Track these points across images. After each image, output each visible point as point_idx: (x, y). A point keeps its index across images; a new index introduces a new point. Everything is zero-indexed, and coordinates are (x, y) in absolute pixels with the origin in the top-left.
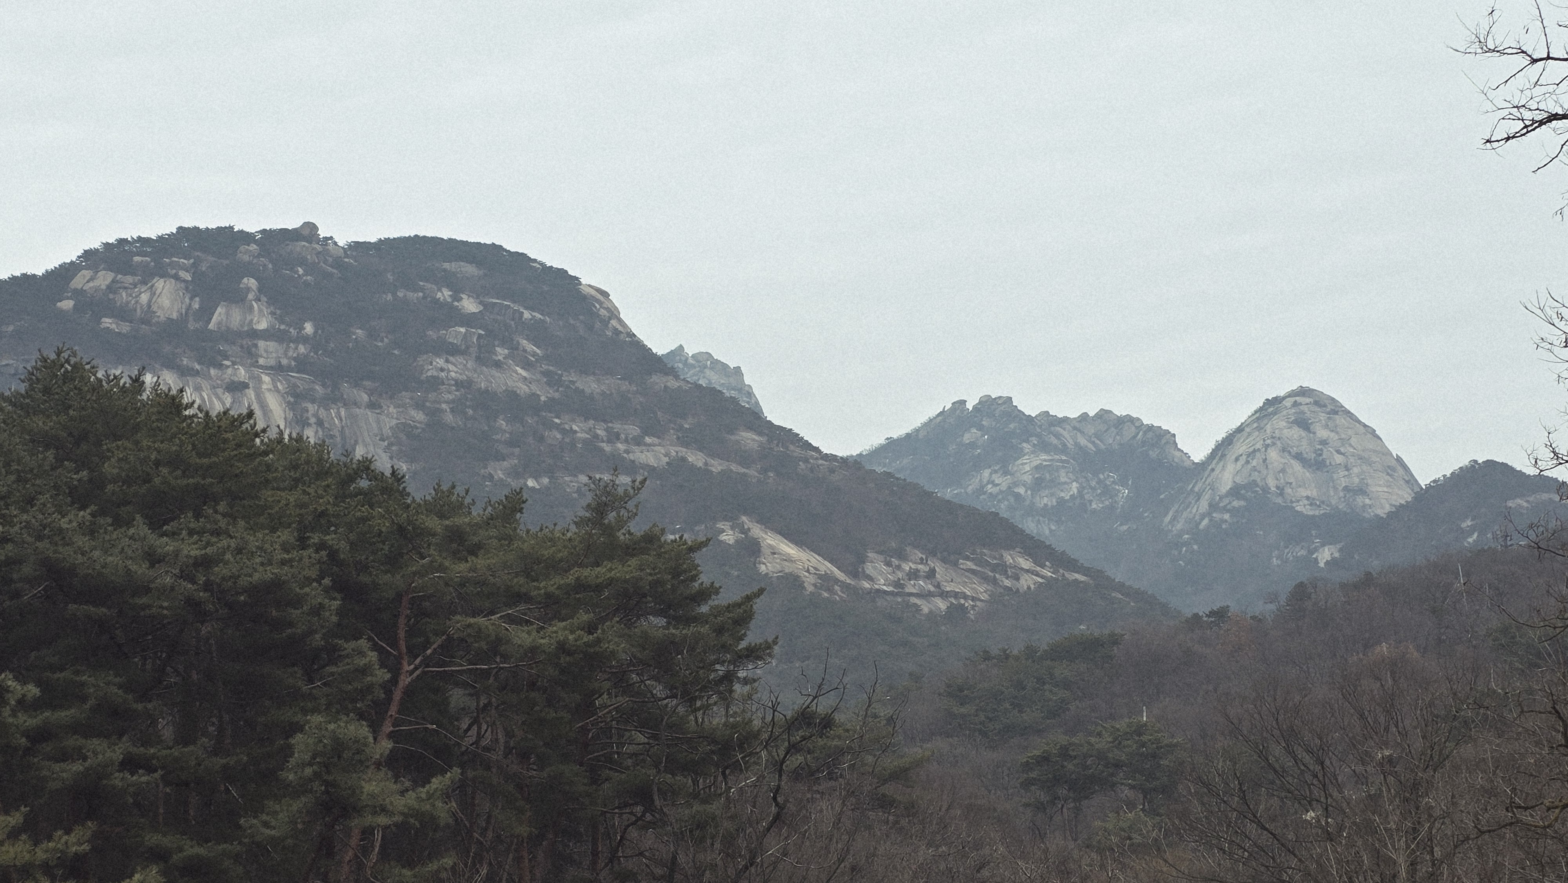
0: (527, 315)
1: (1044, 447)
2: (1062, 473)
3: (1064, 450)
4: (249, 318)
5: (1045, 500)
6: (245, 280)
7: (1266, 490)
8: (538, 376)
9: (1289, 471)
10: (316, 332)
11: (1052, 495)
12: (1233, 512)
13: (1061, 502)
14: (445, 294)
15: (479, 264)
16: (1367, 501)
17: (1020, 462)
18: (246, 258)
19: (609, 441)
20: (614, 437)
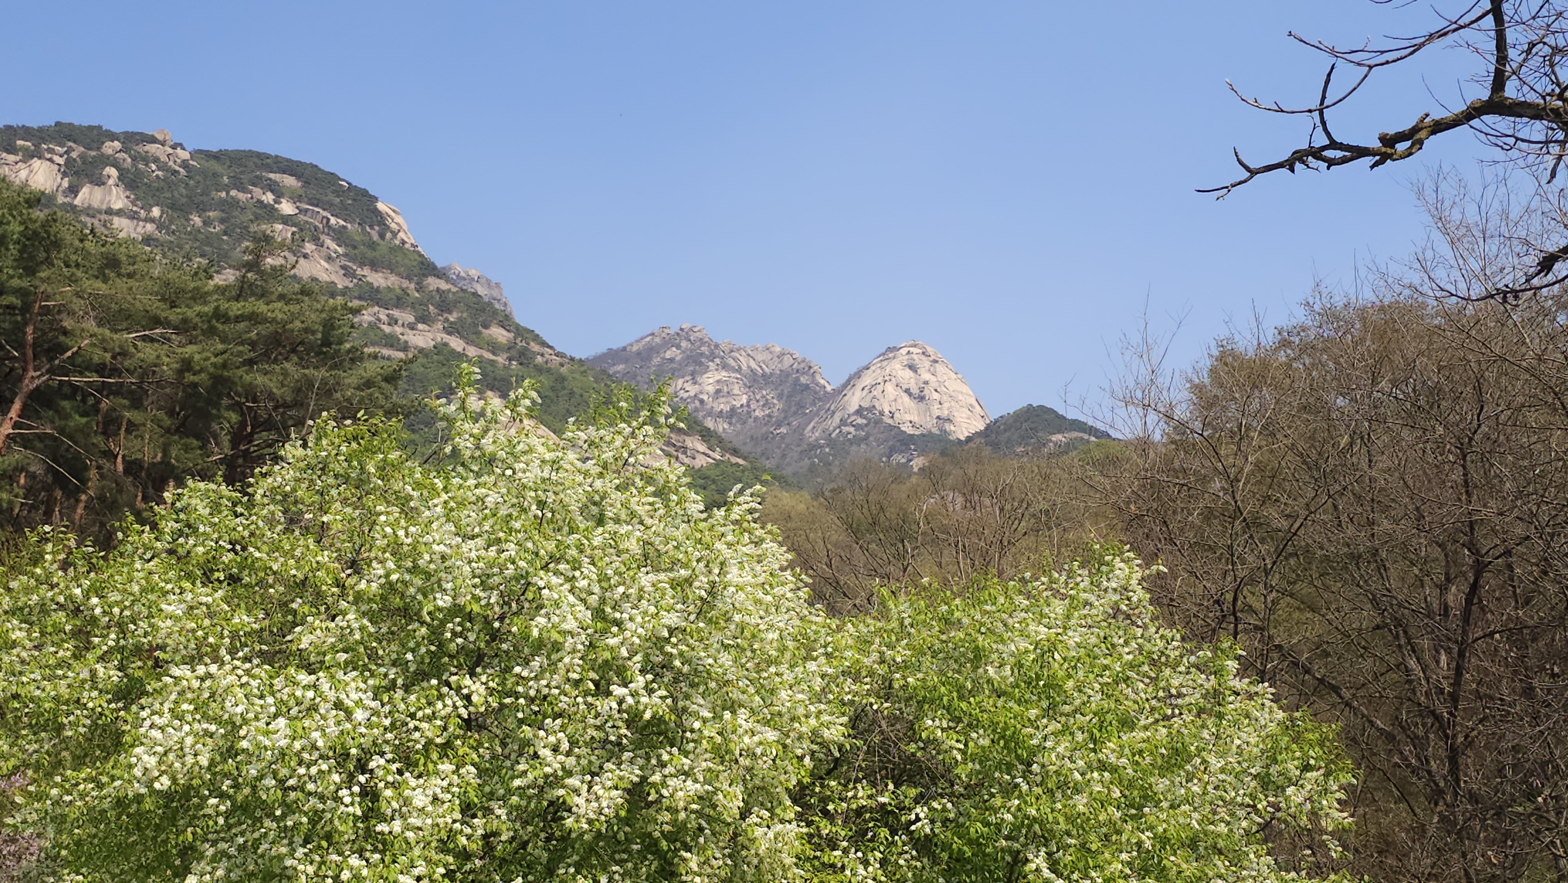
0: (333, 220)
1: (725, 367)
2: (736, 387)
3: (739, 370)
4: (107, 199)
5: (722, 406)
6: (108, 169)
7: (882, 413)
8: (338, 269)
9: (900, 401)
10: (161, 217)
11: (728, 402)
12: (857, 427)
13: (733, 409)
14: (269, 198)
15: (298, 177)
16: (952, 428)
17: (706, 375)
18: (110, 152)
19: (389, 324)
20: (393, 321)
